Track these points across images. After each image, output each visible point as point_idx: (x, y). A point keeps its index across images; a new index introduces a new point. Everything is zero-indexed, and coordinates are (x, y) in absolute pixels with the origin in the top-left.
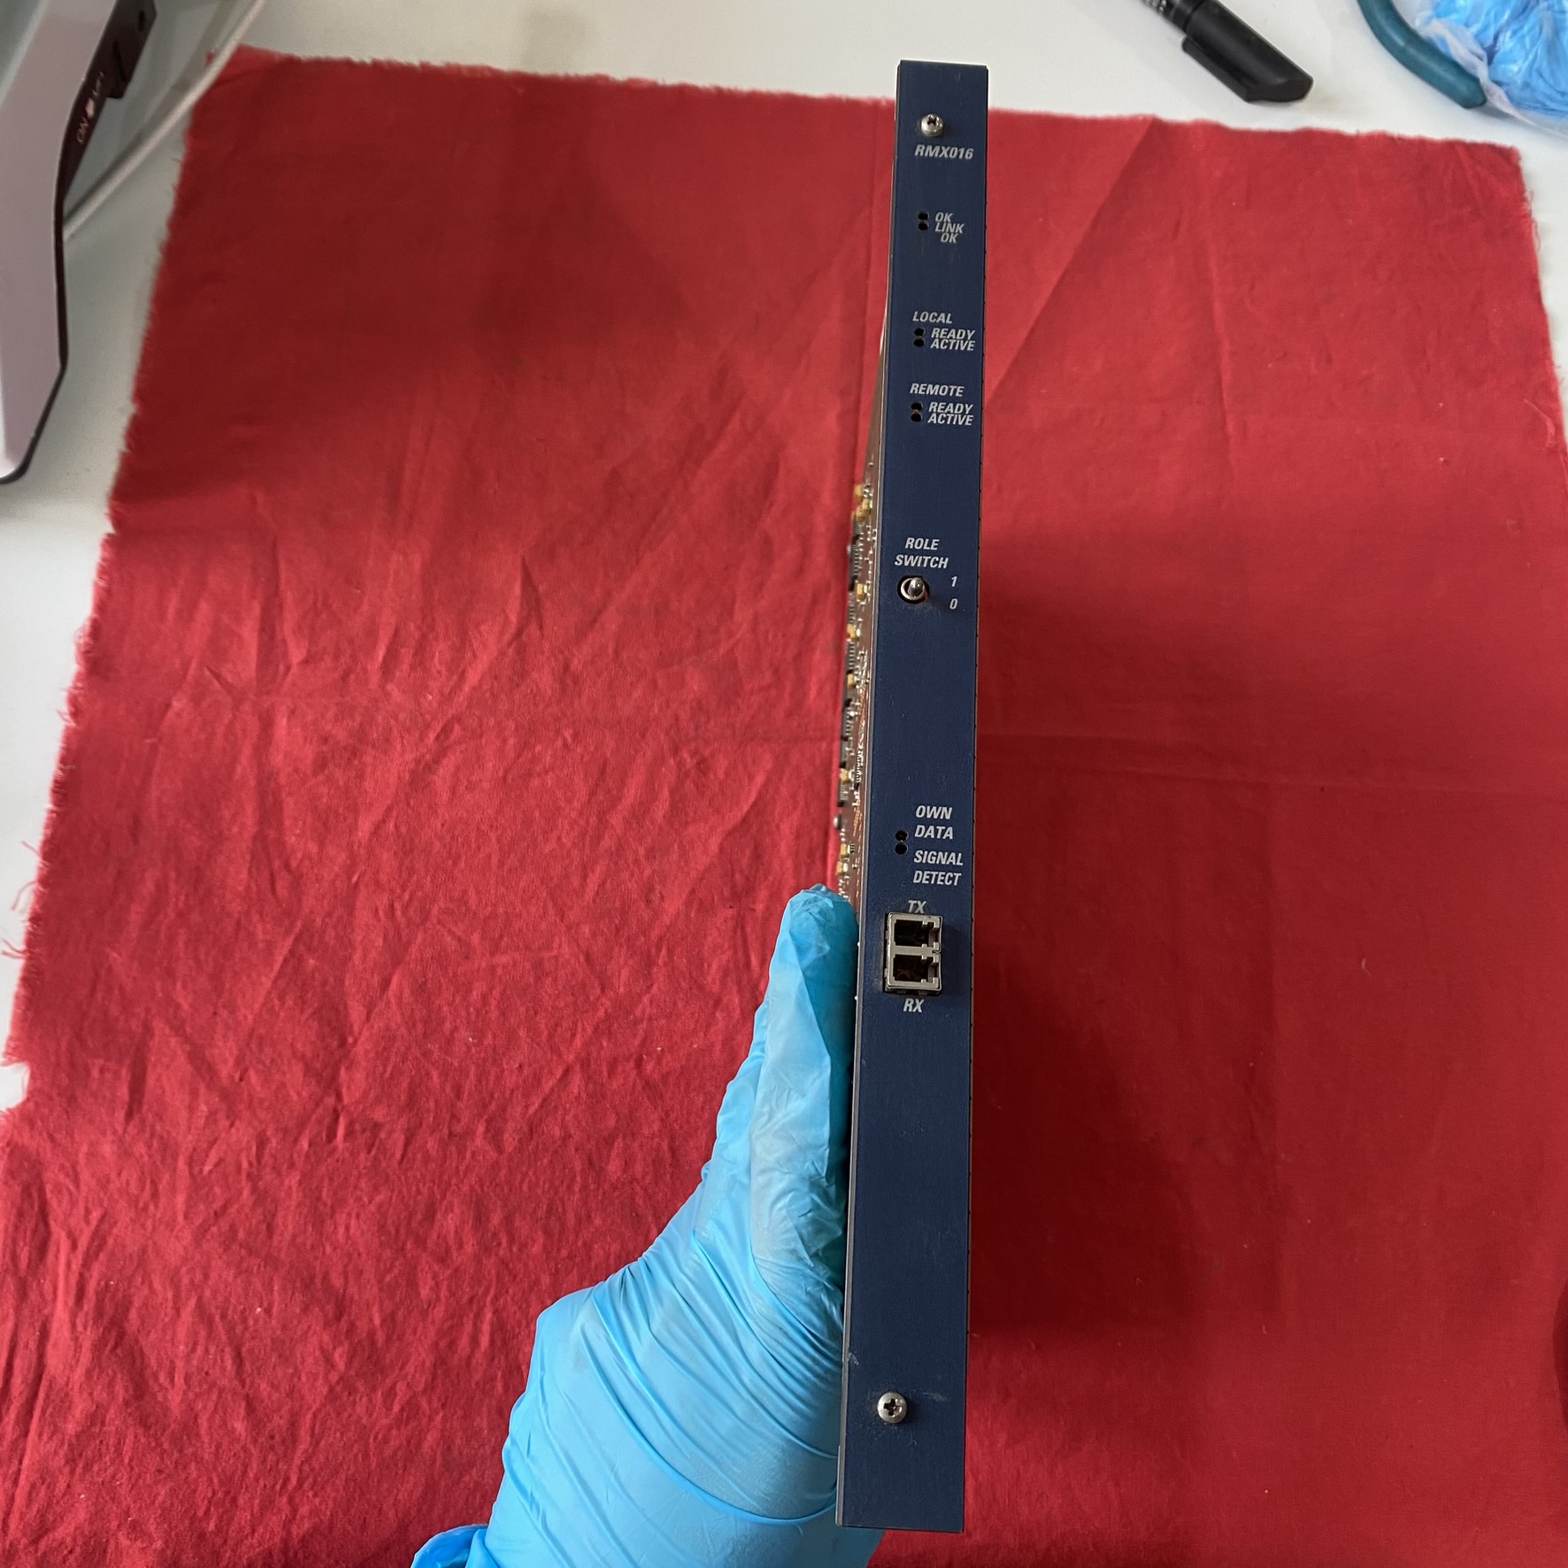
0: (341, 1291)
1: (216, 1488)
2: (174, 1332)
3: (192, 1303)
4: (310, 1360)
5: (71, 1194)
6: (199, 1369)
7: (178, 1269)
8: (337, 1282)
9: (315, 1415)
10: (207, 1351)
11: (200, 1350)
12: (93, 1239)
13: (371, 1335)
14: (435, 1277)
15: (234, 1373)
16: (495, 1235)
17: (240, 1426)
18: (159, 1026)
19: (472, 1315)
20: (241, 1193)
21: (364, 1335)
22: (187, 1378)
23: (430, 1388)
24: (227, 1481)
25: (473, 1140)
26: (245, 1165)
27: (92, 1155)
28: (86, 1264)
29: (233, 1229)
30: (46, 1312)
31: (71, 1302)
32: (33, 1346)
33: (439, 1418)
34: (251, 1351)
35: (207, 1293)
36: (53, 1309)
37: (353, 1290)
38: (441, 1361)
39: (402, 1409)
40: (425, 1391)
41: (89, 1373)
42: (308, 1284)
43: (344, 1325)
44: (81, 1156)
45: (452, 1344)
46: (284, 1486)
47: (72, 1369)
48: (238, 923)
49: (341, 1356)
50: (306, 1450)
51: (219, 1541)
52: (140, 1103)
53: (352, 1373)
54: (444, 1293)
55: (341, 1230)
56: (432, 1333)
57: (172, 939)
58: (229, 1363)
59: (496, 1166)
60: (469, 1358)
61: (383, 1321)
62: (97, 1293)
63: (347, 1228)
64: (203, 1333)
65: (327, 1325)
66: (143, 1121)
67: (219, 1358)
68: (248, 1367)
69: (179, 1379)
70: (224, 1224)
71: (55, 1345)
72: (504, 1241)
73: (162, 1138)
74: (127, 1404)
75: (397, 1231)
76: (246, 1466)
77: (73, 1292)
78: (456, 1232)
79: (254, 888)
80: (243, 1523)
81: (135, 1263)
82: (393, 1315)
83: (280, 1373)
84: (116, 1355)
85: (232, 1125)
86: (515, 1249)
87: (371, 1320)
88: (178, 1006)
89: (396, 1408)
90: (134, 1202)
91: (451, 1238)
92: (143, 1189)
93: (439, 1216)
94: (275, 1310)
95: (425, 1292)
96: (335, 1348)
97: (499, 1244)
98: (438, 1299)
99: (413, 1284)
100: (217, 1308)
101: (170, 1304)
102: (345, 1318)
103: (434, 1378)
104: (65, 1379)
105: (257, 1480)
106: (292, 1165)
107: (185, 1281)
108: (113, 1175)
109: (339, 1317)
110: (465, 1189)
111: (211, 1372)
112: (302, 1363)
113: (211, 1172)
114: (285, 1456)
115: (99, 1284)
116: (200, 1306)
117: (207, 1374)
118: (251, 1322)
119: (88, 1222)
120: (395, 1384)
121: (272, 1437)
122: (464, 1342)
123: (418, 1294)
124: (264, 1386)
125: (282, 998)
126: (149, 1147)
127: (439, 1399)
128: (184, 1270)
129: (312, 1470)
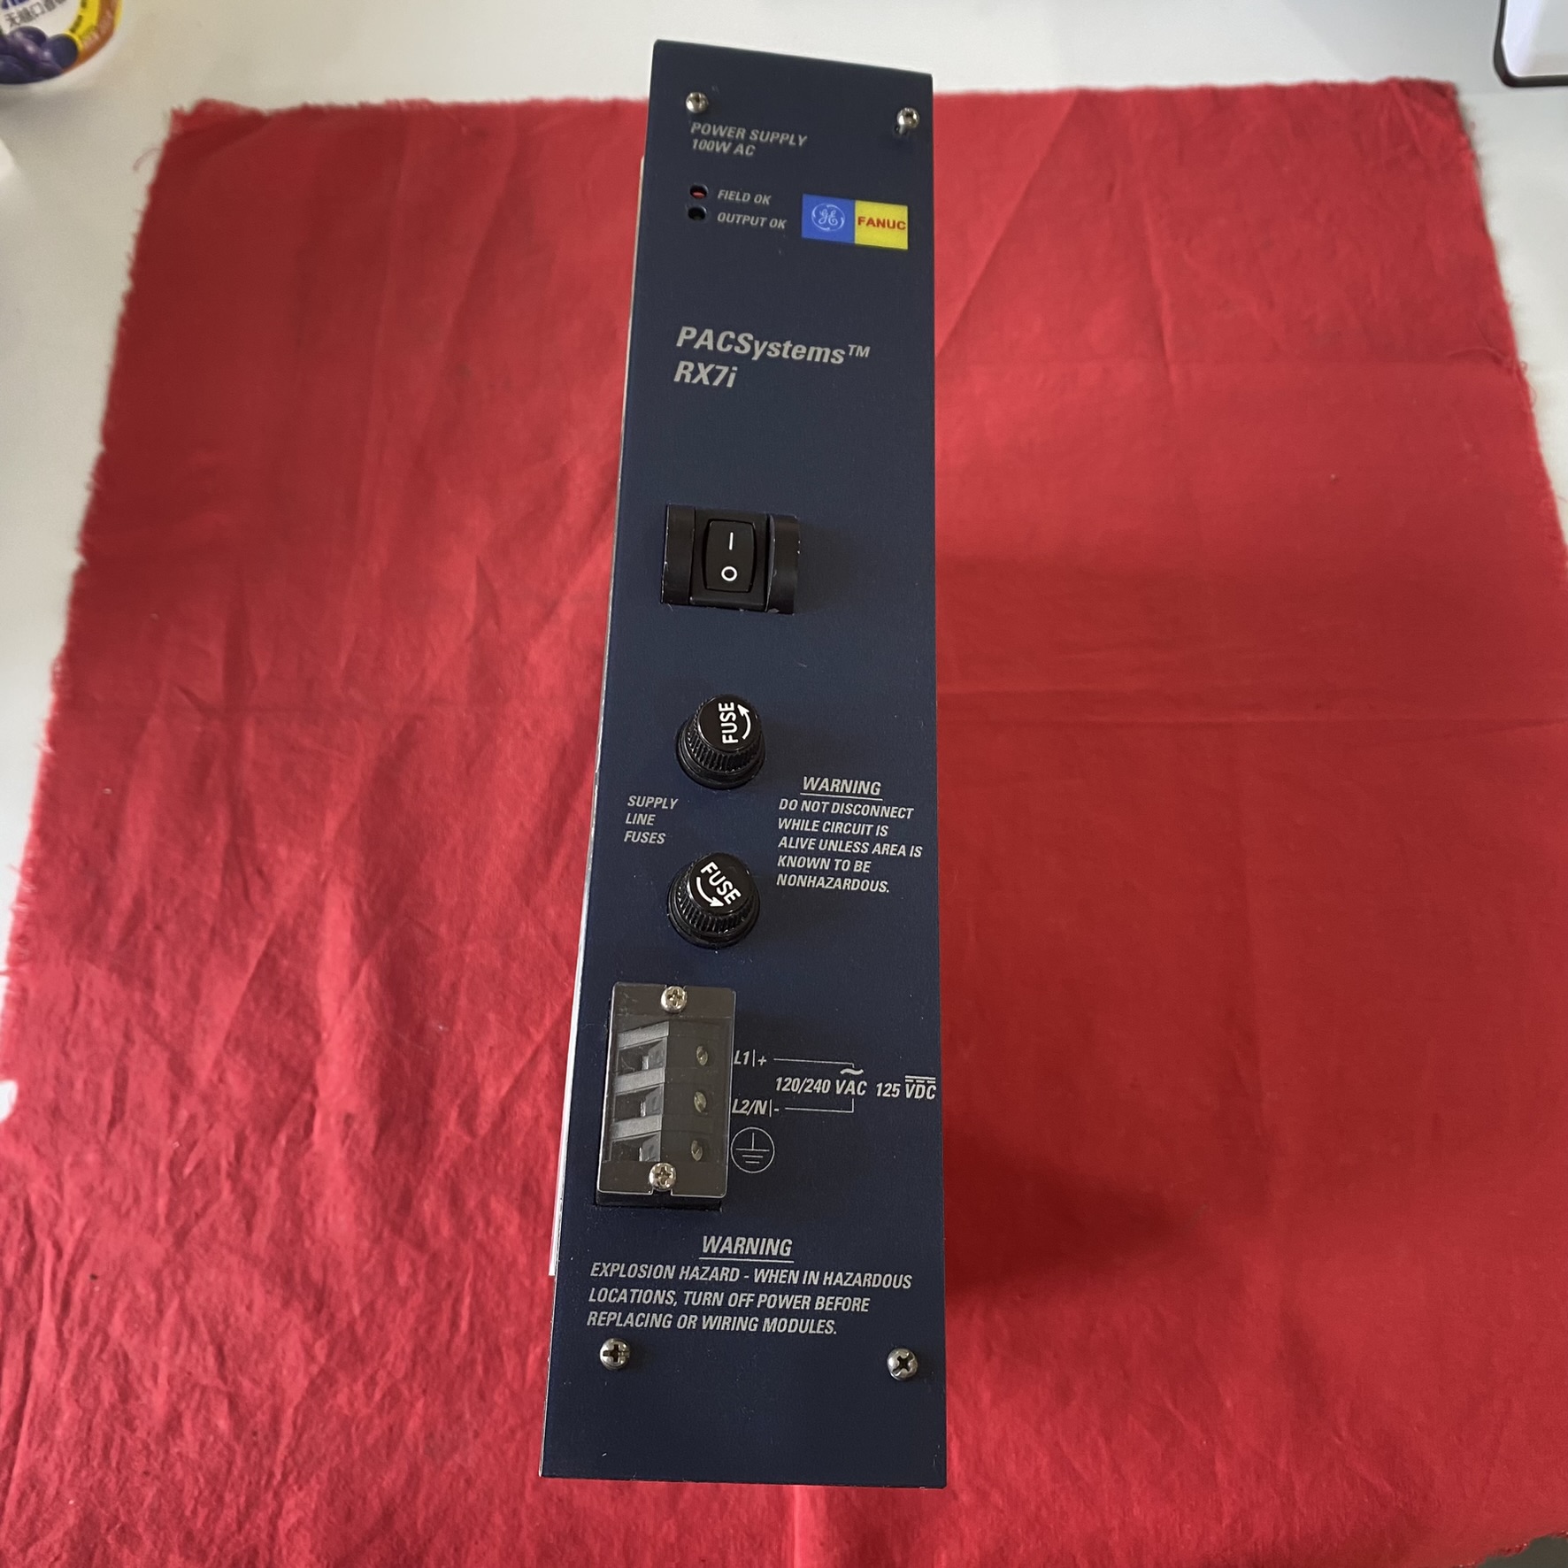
0: (320, 1284)
1: (202, 1486)
2: (157, 1335)
3: (175, 1304)
4: (291, 1355)
5: (56, 1204)
6: (182, 1369)
7: (159, 1272)
8: (316, 1274)
9: (296, 1409)
10: (189, 1350)
11: (182, 1351)
12: (76, 1248)
13: (351, 1325)
14: (413, 1263)
15: (215, 1371)
16: (471, 1219)
17: (223, 1424)
18: (139, 1035)
19: (450, 1302)
20: (220, 1192)
21: (345, 1325)
22: (170, 1379)
23: (410, 1376)
24: (212, 1478)
25: (446, 1127)
26: (224, 1164)
27: (77, 1163)
28: (72, 1273)
29: (213, 1229)
30: (32, 1320)
31: (57, 1309)
32: (19, 1354)
33: (420, 1405)
34: (234, 1348)
35: (189, 1294)
36: (39, 1317)
37: (331, 1280)
38: (420, 1348)
39: (384, 1397)
40: (405, 1377)
41: (75, 1380)
42: (287, 1280)
43: (324, 1317)
44: (66, 1166)
45: (431, 1330)
46: (268, 1482)
47: (59, 1376)
48: (213, 931)
49: (322, 1348)
50: (289, 1446)
51: (205, 1541)
52: (123, 1113)
53: (333, 1364)
54: (421, 1277)
55: (319, 1223)
56: (411, 1319)
57: (150, 950)
58: (211, 1362)
59: (469, 1150)
60: (449, 1342)
61: (362, 1312)
62: (82, 1301)
63: (325, 1221)
64: (186, 1333)
65: (307, 1318)
66: (125, 1129)
67: (201, 1357)
68: (230, 1364)
69: (162, 1379)
70: (204, 1225)
71: (42, 1354)
72: (481, 1224)
73: (143, 1145)
74: (113, 1407)
75: (374, 1220)
76: (230, 1464)
77: (59, 1300)
78: (433, 1216)
79: (228, 894)
80: (229, 1520)
81: (118, 1269)
82: (372, 1304)
83: (261, 1368)
84: (102, 1361)
85: (211, 1127)
86: (491, 1231)
87: (351, 1311)
88: (156, 1016)
89: (378, 1396)
90: (117, 1209)
91: (427, 1223)
92: (125, 1196)
93: (415, 1202)
94: (256, 1308)
95: (403, 1280)
96: (315, 1340)
97: (476, 1228)
98: (417, 1285)
99: (391, 1272)
100: (199, 1307)
101: (153, 1306)
102: (325, 1310)
103: (414, 1364)
104: (52, 1386)
105: (242, 1478)
106: (270, 1163)
107: (168, 1283)
108: (96, 1184)
109: (318, 1310)
110: (440, 1174)
111: (193, 1371)
112: (283, 1359)
113: (191, 1174)
114: (268, 1451)
115: (83, 1290)
116: (183, 1308)
117: (190, 1374)
118: (232, 1320)
119: (71, 1230)
120: (376, 1372)
121: (255, 1434)
122: (443, 1326)
123: (397, 1283)
124: (246, 1384)
125: (257, 1000)
126: (131, 1153)
127: (420, 1386)
128: (166, 1273)
129: (295, 1463)
